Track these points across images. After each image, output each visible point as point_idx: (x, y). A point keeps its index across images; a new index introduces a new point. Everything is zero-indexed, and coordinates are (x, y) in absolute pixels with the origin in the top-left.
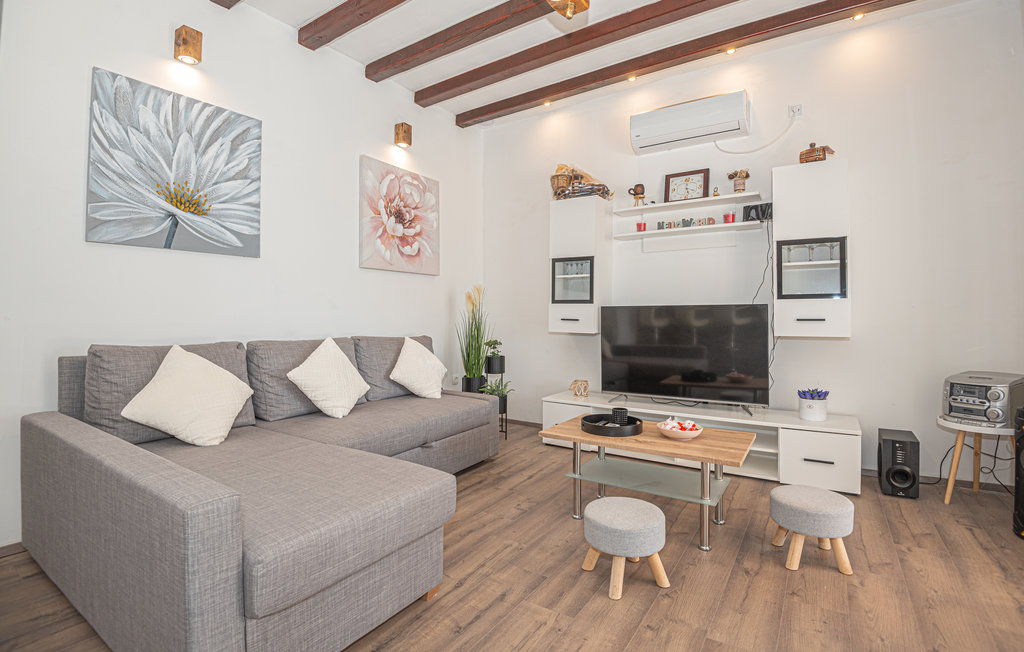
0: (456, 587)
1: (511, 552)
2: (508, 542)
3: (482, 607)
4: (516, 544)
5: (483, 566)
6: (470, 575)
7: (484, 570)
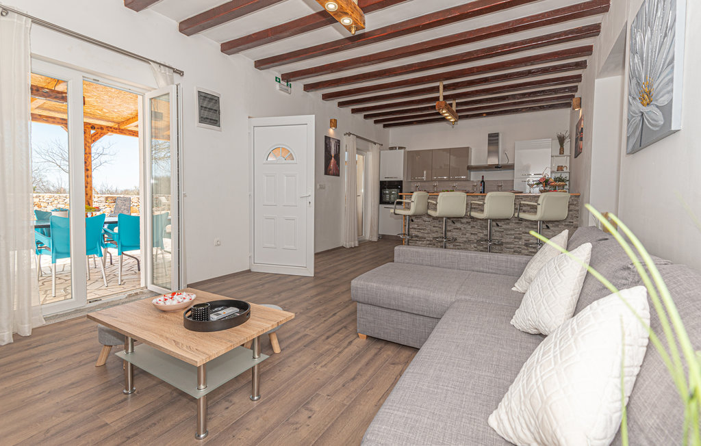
0: (351, 342)
1: (322, 361)
2: (325, 369)
3: (337, 334)
4: (318, 367)
5: (340, 353)
6: (346, 348)
7: (338, 350)
